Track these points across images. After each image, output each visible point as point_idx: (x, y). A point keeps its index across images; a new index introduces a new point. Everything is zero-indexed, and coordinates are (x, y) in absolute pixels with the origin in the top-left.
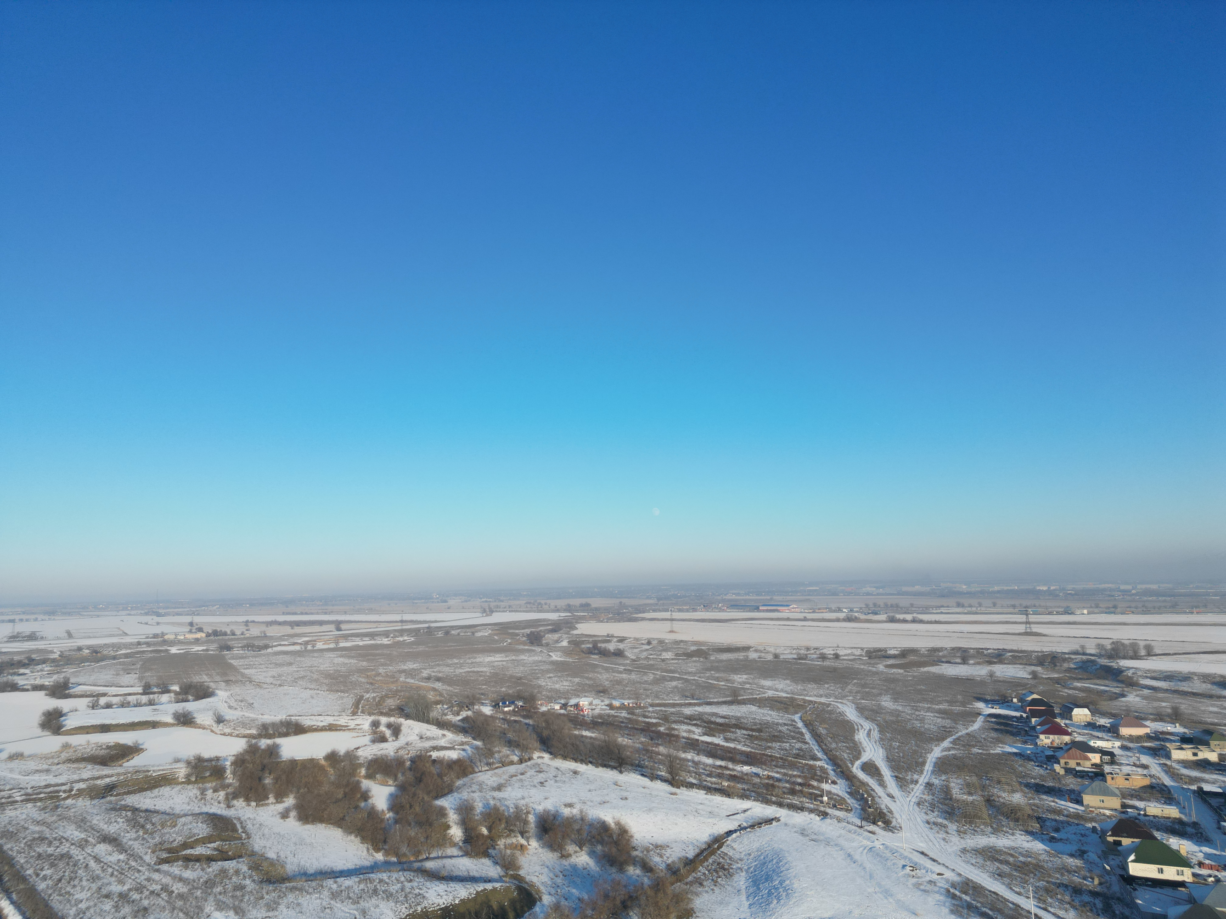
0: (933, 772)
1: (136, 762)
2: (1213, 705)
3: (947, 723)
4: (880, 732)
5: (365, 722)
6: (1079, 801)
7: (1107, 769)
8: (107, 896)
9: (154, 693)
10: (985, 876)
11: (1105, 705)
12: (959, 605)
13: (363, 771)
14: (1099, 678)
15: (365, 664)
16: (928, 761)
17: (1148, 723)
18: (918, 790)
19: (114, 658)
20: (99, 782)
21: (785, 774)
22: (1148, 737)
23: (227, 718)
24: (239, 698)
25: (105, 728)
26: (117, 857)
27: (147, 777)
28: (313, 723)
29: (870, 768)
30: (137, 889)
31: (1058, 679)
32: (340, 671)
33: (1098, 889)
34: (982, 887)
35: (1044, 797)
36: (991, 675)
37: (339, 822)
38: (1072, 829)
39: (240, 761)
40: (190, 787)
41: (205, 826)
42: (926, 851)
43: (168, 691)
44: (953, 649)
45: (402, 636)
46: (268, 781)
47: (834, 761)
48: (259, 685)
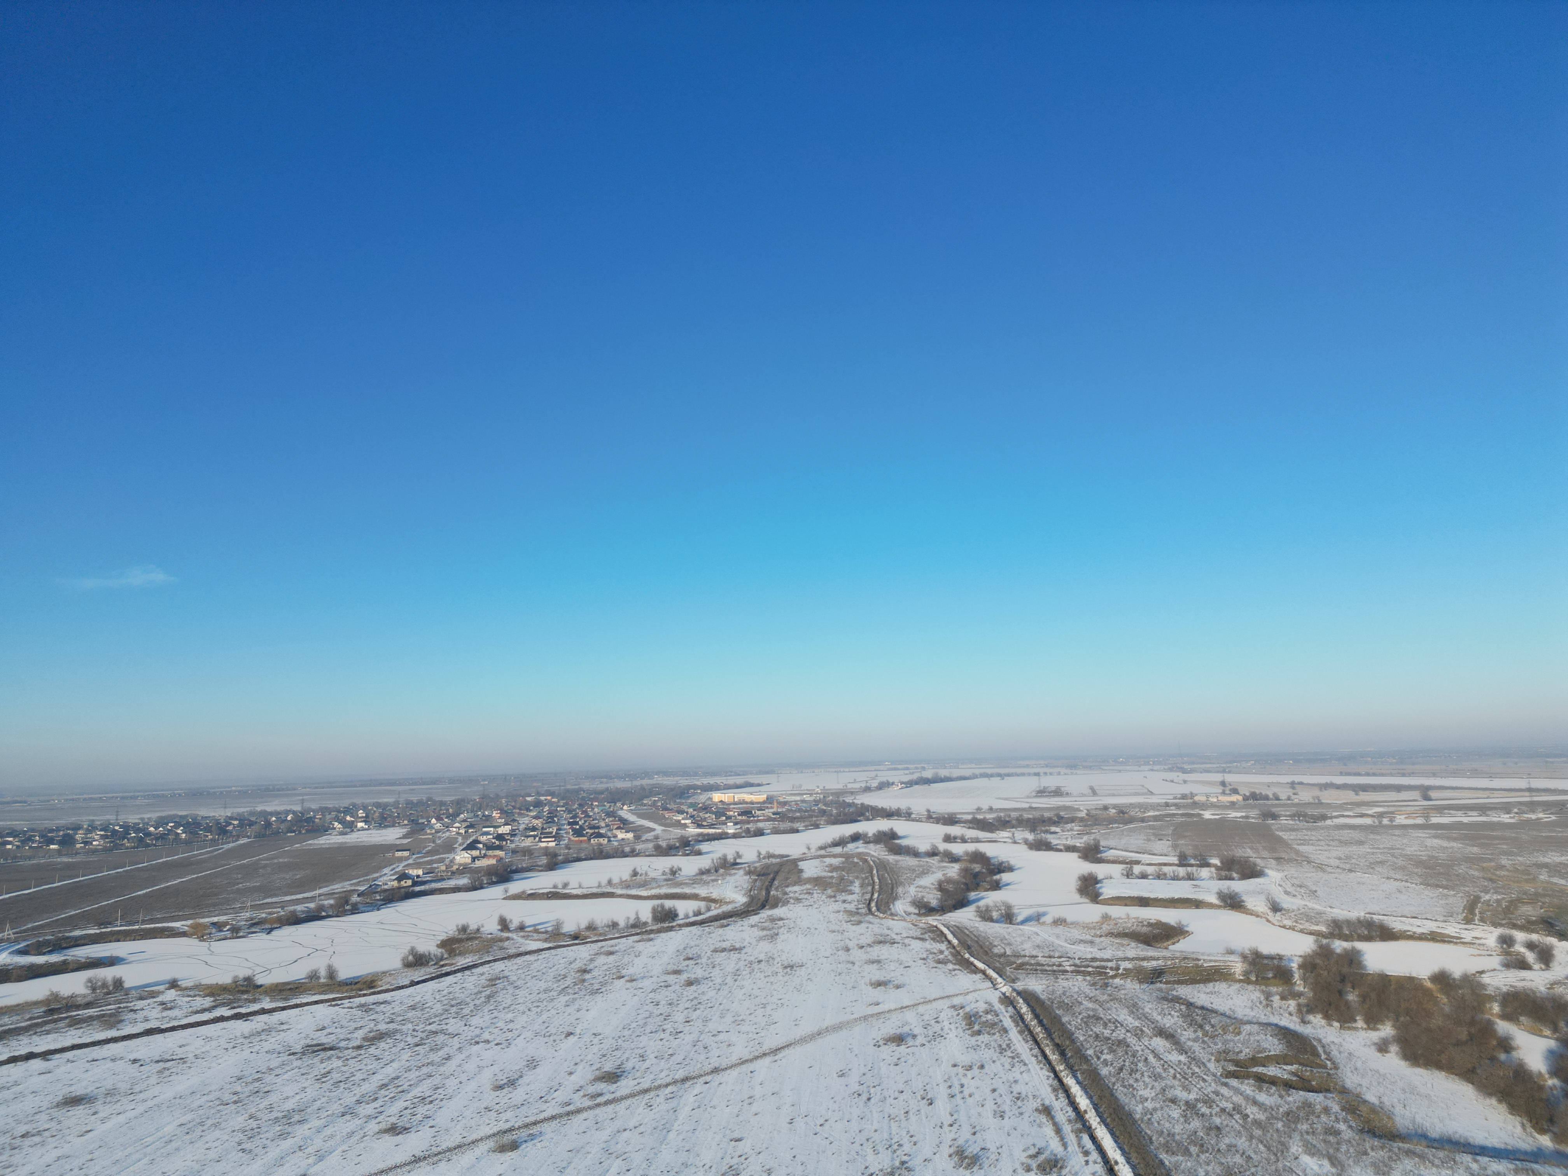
1: (1181, 946)
5: (1490, 936)
8: (1174, 1101)
9: (1192, 865)
13: (1496, 1008)
15: (1475, 850)
19: (1143, 820)
20: (1145, 964)
23: (1285, 906)
24: (1297, 882)
25: (1143, 902)
26: (1175, 1057)
27: (1197, 966)
28: (1406, 928)
30: (1205, 1102)
32: (1437, 858)
37: (1468, 1074)
39: (1309, 965)
40: (1251, 987)
41: (1276, 1041)
43: (1208, 865)
45: (1533, 812)
46: (1352, 997)
48: (1320, 868)
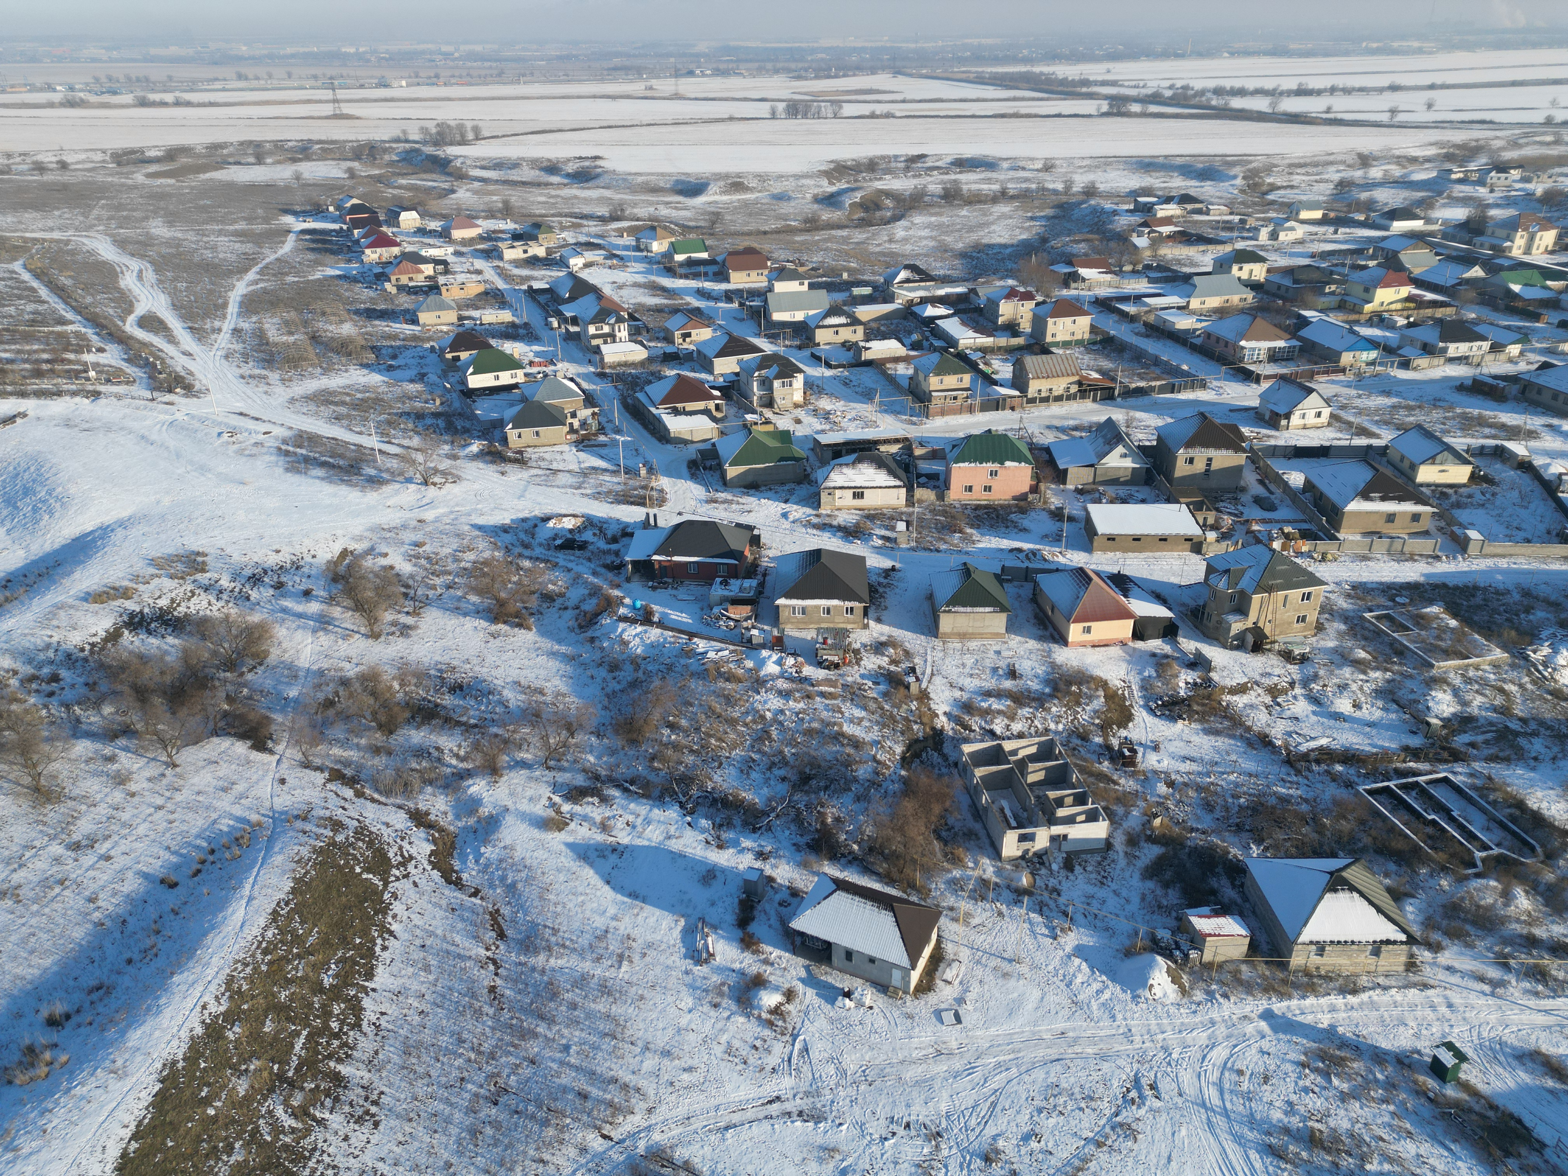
0: (239, 314)
2: (541, 195)
3: (249, 248)
4: (157, 271)
6: (415, 321)
7: (441, 280)
10: (320, 423)
11: (435, 205)
12: (240, 77)
14: (425, 172)
16: (231, 301)
17: (479, 222)
18: (224, 340)
21: (19, 352)
22: (481, 238)
29: (150, 322)
31: (380, 176)
33: (440, 410)
34: (319, 436)
35: (377, 322)
36: (298, 177)
38: (408, 353)
42: (245, 411)
44: (242, 143)
47: (94, 320)
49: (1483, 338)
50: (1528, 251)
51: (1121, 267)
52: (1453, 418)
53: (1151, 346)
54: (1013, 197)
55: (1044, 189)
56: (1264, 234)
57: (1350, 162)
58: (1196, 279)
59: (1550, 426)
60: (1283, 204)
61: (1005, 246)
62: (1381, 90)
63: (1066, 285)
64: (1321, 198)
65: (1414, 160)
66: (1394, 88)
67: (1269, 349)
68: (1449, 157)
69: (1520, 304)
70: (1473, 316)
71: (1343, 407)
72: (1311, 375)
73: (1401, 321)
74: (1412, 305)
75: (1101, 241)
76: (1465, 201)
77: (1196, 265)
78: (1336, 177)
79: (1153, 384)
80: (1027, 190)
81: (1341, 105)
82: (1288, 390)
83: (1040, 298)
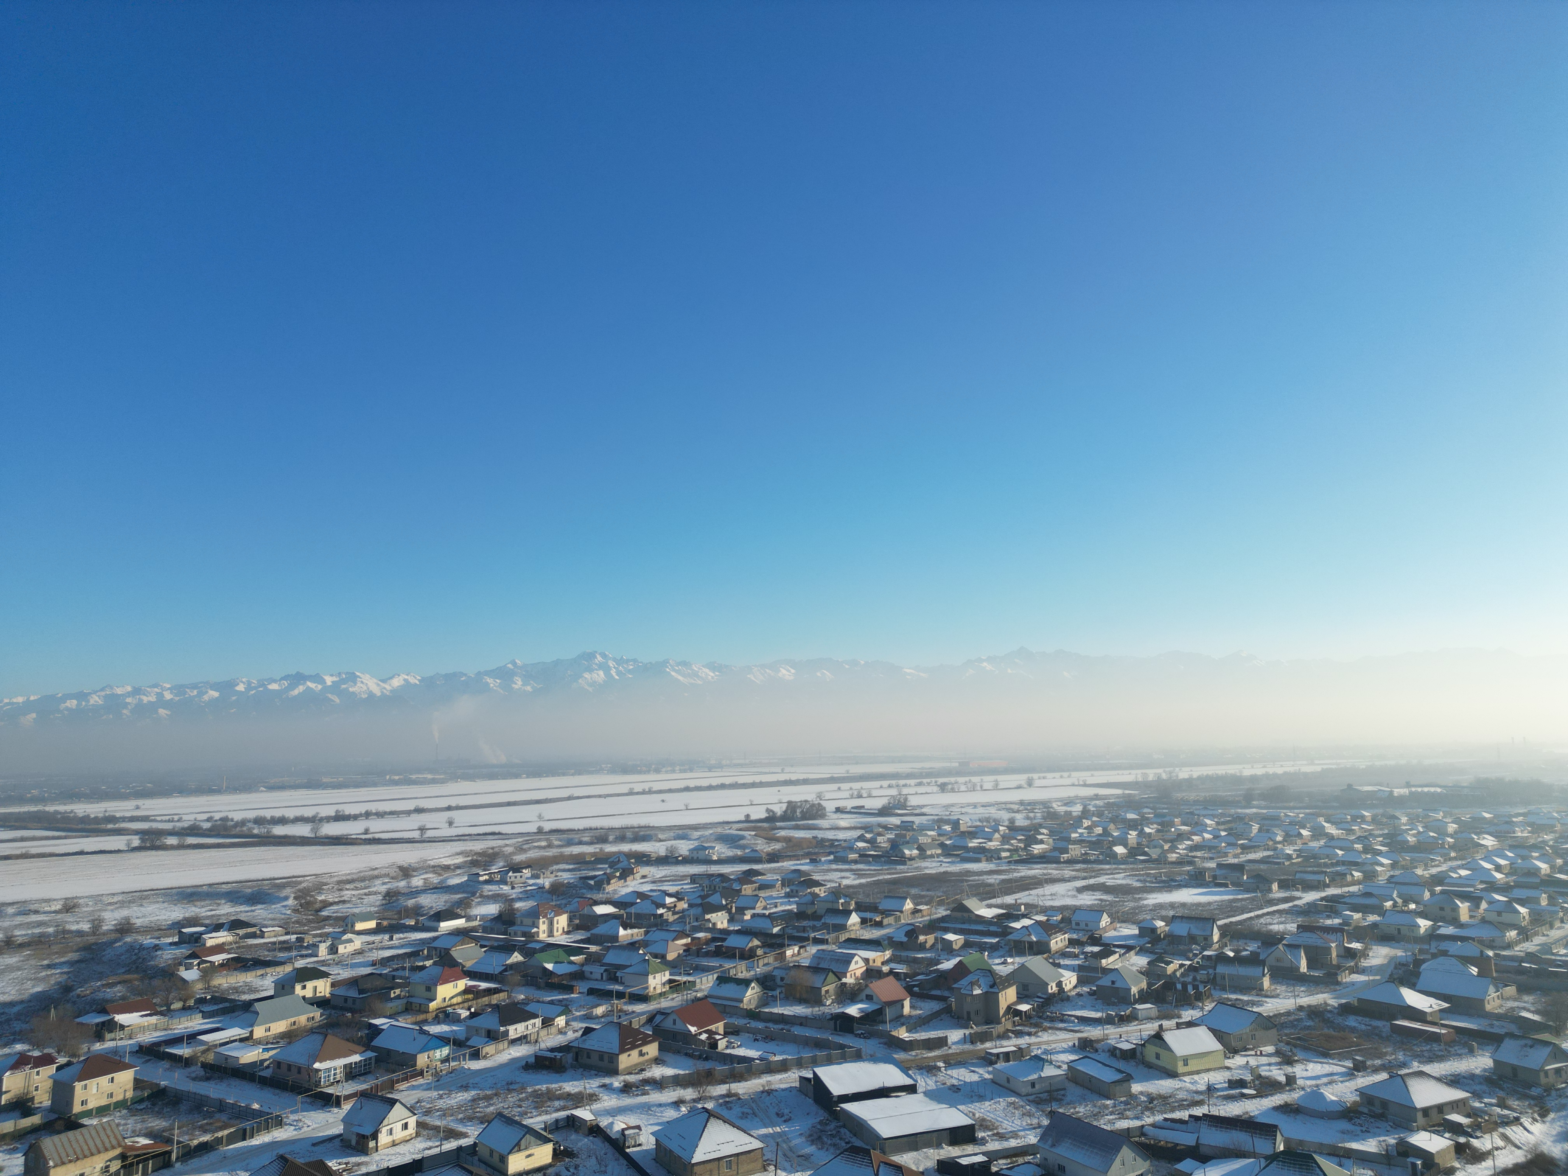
49: (535, 1016)
50: (551, 934)
51: (168, 1005)
52: (527, 1098)
53: (213, 1090)
54: (22, 946)
55: (64, 932)
56: (323, 949)
57: (393, 874)
58: (258, 1006)
59: (604, 1086)
60: (337, 919)
61: (12, 1004)
62: (408, 813)
63: (100, 1038)
64: (373, 909)
65: (447, 868)
66: (419, 811)
67: (345, 1066)
68: (474, 863)
69: (555, 980)
70: (522, 997)
71: (428, 1112)
72: (391, 1086)
73: (464, 1014)
74: (470, 996)
75: (142, 980)
76: (495, 898)
77: (256, 991)
78: (383, 889)
79: (220, 1134)
80: (42, 935)
81: (377, 826)
82: (371, 1106)
83: (62, 1060)
